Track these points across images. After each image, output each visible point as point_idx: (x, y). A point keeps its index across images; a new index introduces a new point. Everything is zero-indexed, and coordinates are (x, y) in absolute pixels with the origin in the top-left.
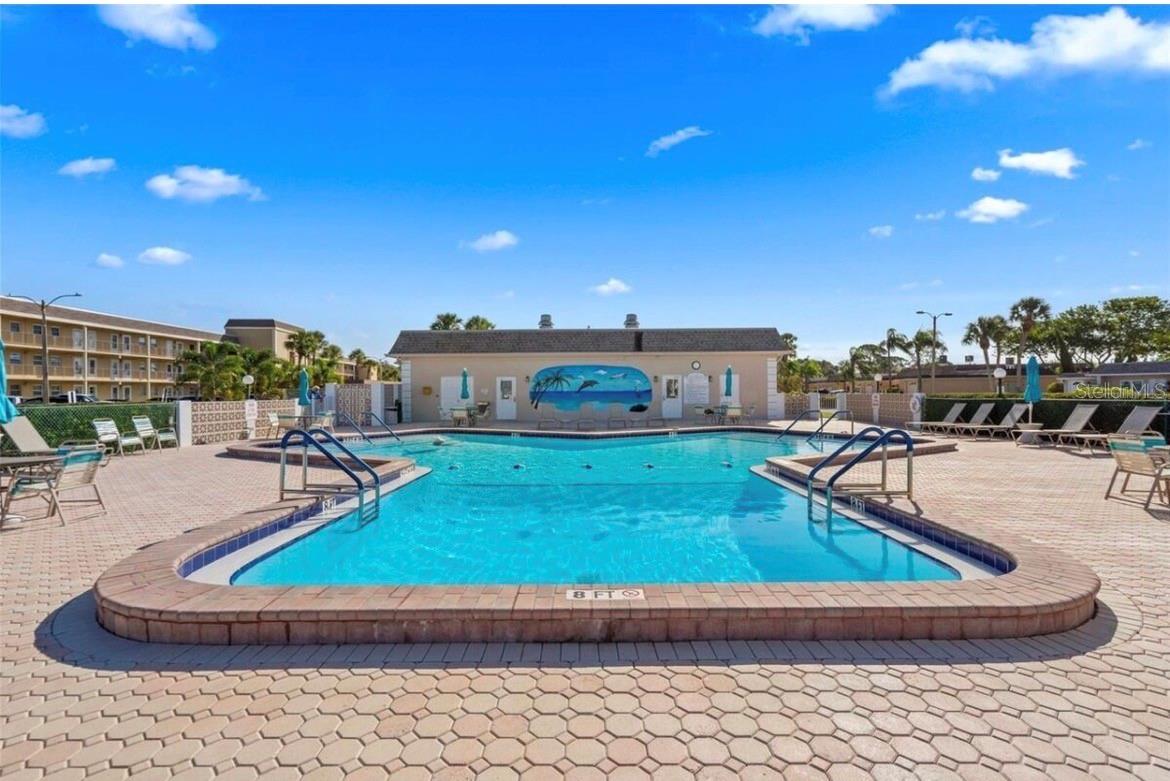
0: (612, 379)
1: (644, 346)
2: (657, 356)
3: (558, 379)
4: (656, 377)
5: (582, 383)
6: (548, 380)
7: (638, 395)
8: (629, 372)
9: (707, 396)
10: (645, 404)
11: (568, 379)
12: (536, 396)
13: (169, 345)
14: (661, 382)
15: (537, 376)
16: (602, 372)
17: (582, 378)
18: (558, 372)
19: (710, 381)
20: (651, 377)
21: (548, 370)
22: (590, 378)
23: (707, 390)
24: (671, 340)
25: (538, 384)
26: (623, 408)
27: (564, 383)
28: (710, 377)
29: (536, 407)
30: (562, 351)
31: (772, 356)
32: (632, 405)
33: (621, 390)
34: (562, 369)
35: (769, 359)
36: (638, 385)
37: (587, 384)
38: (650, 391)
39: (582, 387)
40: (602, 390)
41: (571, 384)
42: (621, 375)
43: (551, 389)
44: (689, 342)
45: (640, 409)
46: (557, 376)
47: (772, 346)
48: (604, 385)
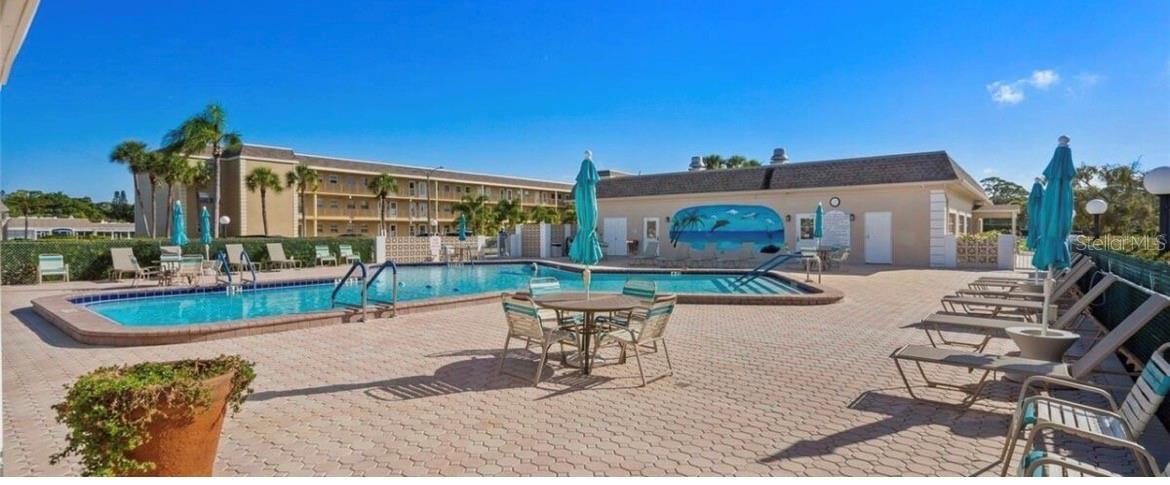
0: (744, 218)
1: (772, 183)
2: (787, 193)
3: (693, 219)
4: (789, 216)
5: (715, 223)
6: (684, 221)
7: (770, 235)
8: (762, 211)
9: (848, 238)
10: (777, 245)
11: (702, 220)
12: (675, 235)
13: (537, 196)
14: (795, 221)
15: (675, 217)
16: (733, 212)
17: (715, 218)
18: (694, 213)
19: (851, 220)
20: (783, 217)
21: (685, 210)
22: (722, 216)
23: (848, 231)
24: (804, 175)
25: (677, 224)
26: (754, 248)
27: (699, 223)
28: (852, 215)
29: (675, 246)
30: (693, 192)
31: (937, 187)
32: (763, 246)
33: (752, 229)
34: (697, 209)
35: (933, 191)
36: (770, 224)
37: (720, 224)
38: (782, 232)
39: (716, 227)
40: (732, 230)
41: (705, 224)
42: (753, 214)
43: (687, 229)
44: (824, 176)
45: (772, 250)
46: (692, 216)
47: (933, 175)
48: (736, 225)
